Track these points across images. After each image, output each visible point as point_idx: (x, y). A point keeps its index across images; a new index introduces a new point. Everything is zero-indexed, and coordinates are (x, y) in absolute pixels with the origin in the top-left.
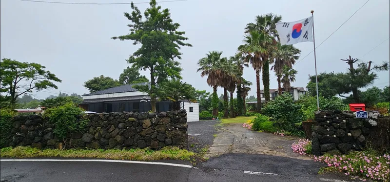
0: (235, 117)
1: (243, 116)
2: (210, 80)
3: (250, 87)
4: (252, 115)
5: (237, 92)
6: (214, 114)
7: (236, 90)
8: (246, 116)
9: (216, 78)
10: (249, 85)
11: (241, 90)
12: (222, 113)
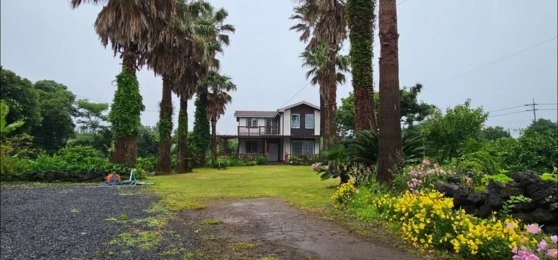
0: (190, 171)
1: (209, 166)
2: (110, 18)
3: (230, 93)
4: (232, 165)
5: (197, 103)
6: (117, 158)
7: (195, 97)
8: (216, 166)
9: (138, 15)
10: (228, 90)
11: (209, 98)
12: (149, 160)
